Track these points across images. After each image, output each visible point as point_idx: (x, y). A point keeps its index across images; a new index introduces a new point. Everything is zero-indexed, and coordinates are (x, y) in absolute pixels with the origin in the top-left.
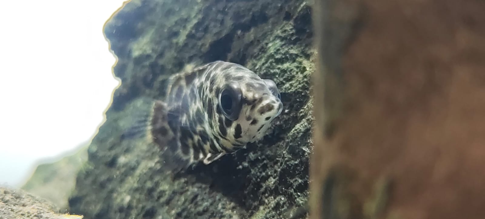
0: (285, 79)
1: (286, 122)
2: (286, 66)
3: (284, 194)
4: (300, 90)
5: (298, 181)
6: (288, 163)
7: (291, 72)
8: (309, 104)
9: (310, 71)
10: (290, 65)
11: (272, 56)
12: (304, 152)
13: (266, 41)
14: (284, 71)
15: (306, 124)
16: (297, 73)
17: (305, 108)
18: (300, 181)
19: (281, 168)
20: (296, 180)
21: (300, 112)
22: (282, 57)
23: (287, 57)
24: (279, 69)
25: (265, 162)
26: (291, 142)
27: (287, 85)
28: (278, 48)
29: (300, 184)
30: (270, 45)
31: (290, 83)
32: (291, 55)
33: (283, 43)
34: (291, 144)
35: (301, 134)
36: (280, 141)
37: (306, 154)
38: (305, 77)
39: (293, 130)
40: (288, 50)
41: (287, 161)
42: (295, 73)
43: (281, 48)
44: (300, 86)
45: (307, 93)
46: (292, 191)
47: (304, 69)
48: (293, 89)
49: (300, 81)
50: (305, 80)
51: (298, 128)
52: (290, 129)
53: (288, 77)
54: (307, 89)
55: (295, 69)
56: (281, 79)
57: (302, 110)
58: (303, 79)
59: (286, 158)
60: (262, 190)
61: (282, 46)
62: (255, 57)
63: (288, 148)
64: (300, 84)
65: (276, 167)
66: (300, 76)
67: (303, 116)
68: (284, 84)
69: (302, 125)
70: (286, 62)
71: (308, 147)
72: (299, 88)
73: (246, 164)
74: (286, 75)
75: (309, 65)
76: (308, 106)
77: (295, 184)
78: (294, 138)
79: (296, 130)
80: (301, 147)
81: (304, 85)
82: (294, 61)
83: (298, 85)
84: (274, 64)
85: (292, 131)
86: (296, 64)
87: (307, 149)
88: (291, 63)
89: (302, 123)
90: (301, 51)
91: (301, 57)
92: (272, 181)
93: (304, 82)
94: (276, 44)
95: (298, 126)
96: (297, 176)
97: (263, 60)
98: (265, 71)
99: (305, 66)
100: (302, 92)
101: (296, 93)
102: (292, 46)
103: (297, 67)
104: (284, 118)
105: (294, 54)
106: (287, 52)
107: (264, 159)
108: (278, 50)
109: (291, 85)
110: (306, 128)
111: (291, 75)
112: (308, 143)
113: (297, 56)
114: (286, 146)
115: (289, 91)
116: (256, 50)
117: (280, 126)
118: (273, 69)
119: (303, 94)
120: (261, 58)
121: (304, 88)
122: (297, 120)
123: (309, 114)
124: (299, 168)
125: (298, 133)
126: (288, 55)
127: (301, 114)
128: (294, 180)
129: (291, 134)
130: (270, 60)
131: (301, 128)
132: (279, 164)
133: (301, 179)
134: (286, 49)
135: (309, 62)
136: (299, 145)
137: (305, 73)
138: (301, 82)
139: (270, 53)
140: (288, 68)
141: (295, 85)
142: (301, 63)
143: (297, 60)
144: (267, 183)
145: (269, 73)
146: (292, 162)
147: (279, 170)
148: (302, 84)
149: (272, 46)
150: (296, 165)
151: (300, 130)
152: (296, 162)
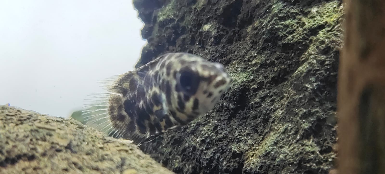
0: (287, 33)
1: (289, 66)
2: (288, 22)
3: (291, 121)
4: (301, 41)
5: (303, 111)
6: (293, 97)
7: (293, 27)
8: (309, 51)
9: (309, 25)
10: (291, 21)
11: (276, 15)
12: (307, 88)
13: (270, 4)
14: (287, 26)
15: (308, 66)
16: (298, 27)
17: (306, 54)
18: (305, 111)
19: (287, 101)
20: (301, 110)
21: (302, 57)
22: (284, 15)
23: (289, 15)
24: (282, 24)
25: (273, 98)
26: (295, 81)
27: (290, 37)
28: (281, 8)
29: (305, 113)
30: (274, 6)
31: (292, 35)
32: (292, 13)
33: (285, 4)
34: (295, 83)
35: (304, 74)
36: (285, 82)
37: (309, 89)
38: (305, 30)
39: (297, 71)
40: (289, 9)
41: (293, 96)
42: (296, 27)
43: (283, 9)
44: (301, 37)
45: (306, 42)
46: (298, 118)
47: (304, 24)
48: (295, 40)
49: (300, 33)
50: (305, 32)
51: (301, 70)
52: (293, 71)
53: (290, 30)
54: (307, 39)
55: (295, 24)
56: (285, 33)
57: (303, 56)
58: (303, 32)
59: (291, 93)
60: (272, 120)
61: (284, 7)
62: (261, 17)
63: (293, 86)
64: (300, 36)
65: (282, 101)
66: (301, 29)
67: (304, 60)
68: (287, 36)
69: (304, 67)
70: (288, 20)
71: (310, 84)
72: (300, 39)
73: (257, 100)
74: (288, 29)
75: (307, 20)
76: (308, 52)
77: (301, 113)
78: (298, 77)
79: (299, 71)
80: (304, 85)
81: (304, 36)
82: (294, 18)
83: (299, 36)
84: (278, 21)
85: (295, 73)
86: (296, 21)
87: (310, 86)
88: (292, 20)
89: (304, 66)
90: (299, 10)
91: (300, 15)
92: (279, 112)
93: (304, 34)
94: (279, 5)
95: (300, 68)
96: (302, 107)
97: (268, 19)
98: (271, 27)
99: (304, 21)
100: (302, 42)
101: (298, 43)
102: (292, 6)
103: (297, 23)
104: (288, 63)
105: (294, 13)
106: (288, 12)
107: (272, 96)
108: (281, 10)
109: (293, 37)
110: (308, 69)
111: (292, 29)
112: (310, 81)
113: (297, 14)
114: (291, 84)
115: (292, 42)
116: (262, 11)
117: (285, 69)
118: (277, 25)
119: (303, 43)
120: (267, 17)
121: (304, 39)
122: (299, 64)
123: (310, 59)
124: (303, 100)
125: (301, 74)
126: (289, 14)
127: (303, 59)
128: (299, 110)
129: (295, 75)
130: (275, 18)
131: (303, 70)
132: (285, 99)
133: (305, 109)
134: (288, 9)
135: (306, 18)
136: (302, 83)
137: (305, 27)
138: (302, 34)
139: (274, 13)
140: (290, 23)
141: (296, 37)
142: (300, 19)
143: (297, 17)
144: (276, 114)
145: (274, 28)
146: (297, 96)
147: (286, 103)
148: (303, 36)
149: (275, 7)
150: (301, 99)
151: (303, 71)
152: (301, 96)
